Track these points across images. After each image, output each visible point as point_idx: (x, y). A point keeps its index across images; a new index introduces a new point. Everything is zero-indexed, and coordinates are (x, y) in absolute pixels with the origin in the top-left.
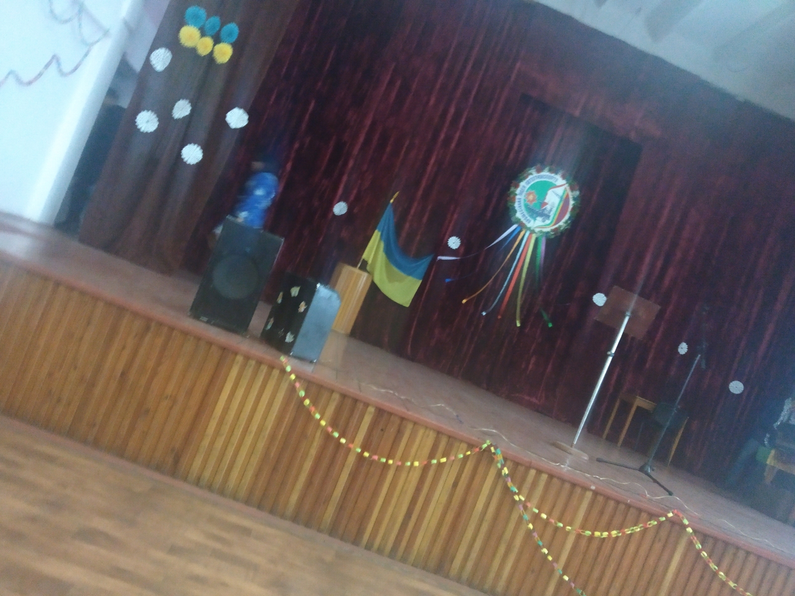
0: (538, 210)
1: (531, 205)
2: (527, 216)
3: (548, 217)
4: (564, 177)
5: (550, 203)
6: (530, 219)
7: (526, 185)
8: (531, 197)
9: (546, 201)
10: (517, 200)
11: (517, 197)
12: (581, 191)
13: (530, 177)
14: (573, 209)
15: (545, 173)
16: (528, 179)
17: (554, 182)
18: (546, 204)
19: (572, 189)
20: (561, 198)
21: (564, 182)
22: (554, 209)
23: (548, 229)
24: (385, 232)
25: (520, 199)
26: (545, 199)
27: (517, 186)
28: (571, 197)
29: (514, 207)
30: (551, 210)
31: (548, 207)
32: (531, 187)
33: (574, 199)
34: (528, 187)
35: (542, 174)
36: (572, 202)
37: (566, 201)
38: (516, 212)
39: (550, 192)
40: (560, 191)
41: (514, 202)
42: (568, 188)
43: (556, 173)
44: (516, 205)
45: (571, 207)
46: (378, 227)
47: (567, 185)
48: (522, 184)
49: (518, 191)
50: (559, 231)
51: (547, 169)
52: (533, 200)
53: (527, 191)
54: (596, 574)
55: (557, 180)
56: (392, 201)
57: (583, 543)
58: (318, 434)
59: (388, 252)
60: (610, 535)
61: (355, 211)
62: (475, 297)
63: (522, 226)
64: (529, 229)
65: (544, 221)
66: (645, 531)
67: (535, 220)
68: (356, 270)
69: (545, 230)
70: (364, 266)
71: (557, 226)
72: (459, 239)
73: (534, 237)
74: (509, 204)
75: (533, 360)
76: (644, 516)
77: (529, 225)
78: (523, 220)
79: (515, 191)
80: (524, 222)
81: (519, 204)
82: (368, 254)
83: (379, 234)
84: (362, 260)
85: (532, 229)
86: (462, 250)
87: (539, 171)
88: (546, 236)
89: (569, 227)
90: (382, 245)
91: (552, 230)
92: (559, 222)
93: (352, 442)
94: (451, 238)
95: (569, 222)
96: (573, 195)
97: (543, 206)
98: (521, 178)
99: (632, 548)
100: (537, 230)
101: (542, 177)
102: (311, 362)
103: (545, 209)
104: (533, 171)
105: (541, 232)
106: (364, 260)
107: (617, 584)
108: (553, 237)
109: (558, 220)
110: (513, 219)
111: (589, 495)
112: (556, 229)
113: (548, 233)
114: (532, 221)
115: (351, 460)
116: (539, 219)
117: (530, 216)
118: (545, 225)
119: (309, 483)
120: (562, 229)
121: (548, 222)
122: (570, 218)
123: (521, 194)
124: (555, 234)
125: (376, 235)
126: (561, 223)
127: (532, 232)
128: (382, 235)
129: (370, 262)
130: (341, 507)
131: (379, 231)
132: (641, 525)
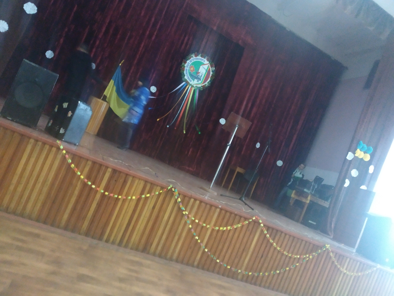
0: (195, 76)
1: (192, 73)
2: (190, 78)
3: (200, 79)
4: (208, 60)
5: (201, 73)
6: (192, 80)
7: (190, 62)
8: (192, 69)
9: (199, 71)
10: (185, 70)
11: (185, 68)
12: (215, 67)
13: (192, 58)
14: (211, 76)
15: (199, 57)
16: (191, 59)
17: (203, 62)
18: (200, 73)
19: (212, 66)
20: (206, 70)
21: (208, 62)
22: (203, 76)
23: (200, 86)
24: (116, 81)
25: (187, 69)
26: (199, 70)
27: (185, 63)
28: (211, 70)
29: (184, 73)
30: (201, 76)
31: (200, 74)
32: (192, 64)
33: (212, 71)
34: (190, 63)
35: (198, 57)
36: (211, 73)
37: (208, 72)
38: (185, 76)
39: (201, 67)
40: (206, 67)
41: (184, 71)
42: (210, 66)
43: (204, 58)
44: (185, 72)
45: (211, 75)
46: (113, 78)
47: (209, 64)
48: (188, 61)
49: (186, 65)
50: (205, 87)
51: (200, 55)
52: (193, 70)
53: (190, 66)
54: (220, 247)
55: (204, 61)
56: (120, 64)
57: (215, 233)
58: (79, 183)
59: (118, 91)
60: (227, 229)
61: (100, 68)
62: (163, 118)
63: (187, 83)
64: (191, 85)
65: (198, 81)
66: (243, 226)
67: (194, 80)
68: (100, 101)
69: (198, 86)
70: (105, 99)
71: (204, 84)
72: (156, 88)
73: (193, 89)
74: (181, 71)
75: (191, 150)
76: (242, 219)
77: (191, 83)
78: (188, 80)
79: (185, 65)
80: (189, 81)
81: (186, 72)
82: (107, 92)
83: (113, 82)
84: (103, 95)
85: (192, 85)
86: (157, 93)
87: (196, 56)
88: (199, 89)
89: (210, 85)
90: (115, 88)
91: (202, 86)
92: (205, 82)
93: (99, 187)
94: (152, 87)
95: (210, 83)
96: (212, 69)
97: (198, 74)
98: (188, 58)
99: (236, 235)
100: (194, 86)
101: (198, 59)
102: (75, 145)
103: (199, 75)
104: (193, 55)
105: (196, 87)
106: (104, 95)
107: (230, 251)
108: (202, 89)
109: (204, 82)
110: (183, 79)
111: (218, 210)
112: (204, 86)
113: (200, 87)
114: (192, 81)
115: (98, 196)
116: (196, 80)
117: (191, 78)
118: (198, 84)
119: (74, 209)
120: (206, 86)
121: (200, 82)
122: (210, 81)
123: (187, 67)
124: (203, 88)
125: (112, 82)
126: (206, 83)
127: (192, 86)
128: (114, 83)
129: (108, 97)
130: (92, 221)
131: (113, 80)
132: (241, 224)
